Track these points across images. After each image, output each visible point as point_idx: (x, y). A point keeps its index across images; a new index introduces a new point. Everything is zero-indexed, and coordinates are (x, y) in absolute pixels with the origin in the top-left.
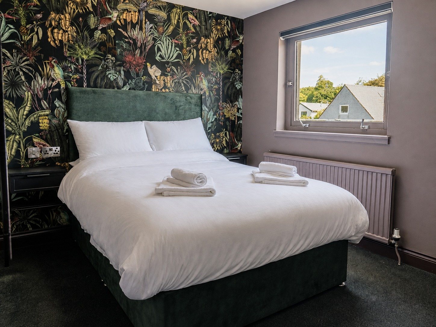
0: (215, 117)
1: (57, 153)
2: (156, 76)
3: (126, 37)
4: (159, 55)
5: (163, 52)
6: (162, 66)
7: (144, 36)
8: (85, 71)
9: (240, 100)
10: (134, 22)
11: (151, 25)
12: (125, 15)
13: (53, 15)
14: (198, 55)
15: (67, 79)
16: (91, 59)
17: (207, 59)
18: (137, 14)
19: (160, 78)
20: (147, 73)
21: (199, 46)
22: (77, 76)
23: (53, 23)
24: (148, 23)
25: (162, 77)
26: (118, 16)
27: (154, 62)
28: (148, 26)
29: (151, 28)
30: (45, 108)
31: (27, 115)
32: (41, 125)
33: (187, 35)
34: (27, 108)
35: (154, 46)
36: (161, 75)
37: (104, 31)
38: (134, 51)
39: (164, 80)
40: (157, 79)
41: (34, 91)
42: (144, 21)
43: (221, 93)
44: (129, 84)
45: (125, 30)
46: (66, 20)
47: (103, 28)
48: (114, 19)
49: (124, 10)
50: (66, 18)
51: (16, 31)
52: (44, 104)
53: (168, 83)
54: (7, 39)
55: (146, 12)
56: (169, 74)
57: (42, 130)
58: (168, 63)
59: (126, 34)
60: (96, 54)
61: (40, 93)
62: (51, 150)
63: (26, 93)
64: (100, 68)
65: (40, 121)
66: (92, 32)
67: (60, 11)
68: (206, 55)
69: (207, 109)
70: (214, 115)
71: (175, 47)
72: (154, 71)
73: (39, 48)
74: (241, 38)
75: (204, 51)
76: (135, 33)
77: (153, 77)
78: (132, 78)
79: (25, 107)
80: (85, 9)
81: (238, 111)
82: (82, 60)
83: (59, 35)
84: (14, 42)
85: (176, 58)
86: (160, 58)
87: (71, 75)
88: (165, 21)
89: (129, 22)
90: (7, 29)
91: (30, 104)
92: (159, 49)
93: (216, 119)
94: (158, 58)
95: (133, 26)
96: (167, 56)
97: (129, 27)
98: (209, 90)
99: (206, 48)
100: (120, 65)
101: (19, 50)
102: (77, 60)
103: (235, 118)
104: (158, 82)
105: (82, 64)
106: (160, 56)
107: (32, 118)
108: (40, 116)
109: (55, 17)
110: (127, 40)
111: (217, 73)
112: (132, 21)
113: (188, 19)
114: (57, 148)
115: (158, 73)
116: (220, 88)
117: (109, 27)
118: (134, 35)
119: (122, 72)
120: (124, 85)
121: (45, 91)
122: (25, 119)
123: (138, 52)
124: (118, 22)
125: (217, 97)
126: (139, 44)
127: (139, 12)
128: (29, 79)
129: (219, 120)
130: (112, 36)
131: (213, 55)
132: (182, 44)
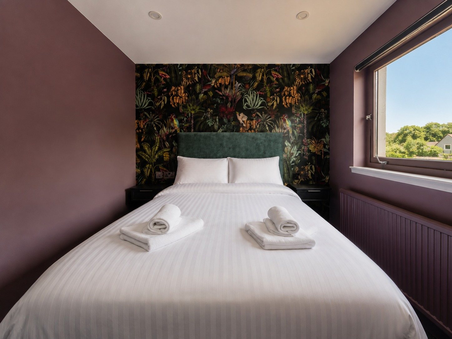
0: (299, 152)
1: (173, 176)
2: (243, 121)
3: (221, 95)
4: (245, 104)
5: (249, 103)
6: (249, 113)
7: (234, 92)
8: (192, 121)
9: (327, 136)
10: (227, 83)
11: (240, 84)
12: (220, 80)
13: (173, 88)
14: (281, 101)
15: (181, 127)
16: (196, 113)
17: (291, 104)
18: (229, 78)
19: (247, 122)
20: (236, 119)
21: (283, 94)
22: (187, 125)
23: (173, 93)
24: (237, 83)
25: (248, 121)
26: (216, 82)
27: (241, 110)
28: (238, 84)
29: (240, 86)
30: (167, 146)
31: (157, 152)
32: (165, 158)
33: (270, 86)
34: (157, 148)
35: (242, 99)
36: (247, 120)
37: (205, 93)
38: (227, 104)
39: (250, 124)
40: (244, 123)
41: (161, 136)
42: (234, 82)
43: (305, 131)
44: (222, 129)
45: (221, 91)
46: (181, 91)
47: (205, 92)
48: (213, 84)
49: (220, 77)
50: (181, 88)
51: (151, 101)
52: (167, 144)
53: (253, 125)
54: (147, 106)
55: (236, 75)
56: (255, 119)
57: (165, 162)
58: (253, 110)
59: (221, 93)
60: (200, 109)
61: (165, 138)
62: (169, 174)
63: (157, 138)
64: (202, 118)
65: (164, 155)
66: (197, 95)
67: (178, 84)
68: (289, 100)
69: (290, 145)
70: (297, 151)
71: (260, 97)
72: (242, 118)
73: (165, 109)
74: (327, 81)
75: (287, 98)
76: (228, 91)
77: (241, 122)
78: (224, 124)
79: (156, 147)
80: (194, 81)
81: (324, 147)
82: (191, 114)
83: (177, 100)
84: (151, 107)
85: (261, 105)
86: (246, 107)
87: (184, 124)
88: (251, 79)
89: (223, 85)
90: (147, 100)
91: (159, 145)
92: (246, 101)
93: (300, 154)
94: (245, 107)
95: (226, 87)
96: (252, 105)
97: (223, 89)
98: (292, 129)
99: (290, 95)
100: (216, 116)
101: (153, 112)
102: (188, 115)
103: (321, 153)
104: (244, 125)
105: (191, 117)
106: (247, 105)
107: (159, 154)
108: (165, 152)
109: (175, 89)
110: (221, 97)
111: (301, 115)
112: (225, 83)
113: (271, 74)
114: (173, 173)
115: (245, 119)
116: (304, 126)
117: (209, 90)
118: (226, 93)
119: (217, 120)
120: (219, 129)
121: (167, 136)
122: (156, 154)
123: (229, 105)
124: (216, 86)
125: (301, 135)
126: (230, 99)
127: (231, 76)
128: (159, 129)
129: (304, 155)
130: (211, 96)
131: (296, 99)
132: (266, 94)
